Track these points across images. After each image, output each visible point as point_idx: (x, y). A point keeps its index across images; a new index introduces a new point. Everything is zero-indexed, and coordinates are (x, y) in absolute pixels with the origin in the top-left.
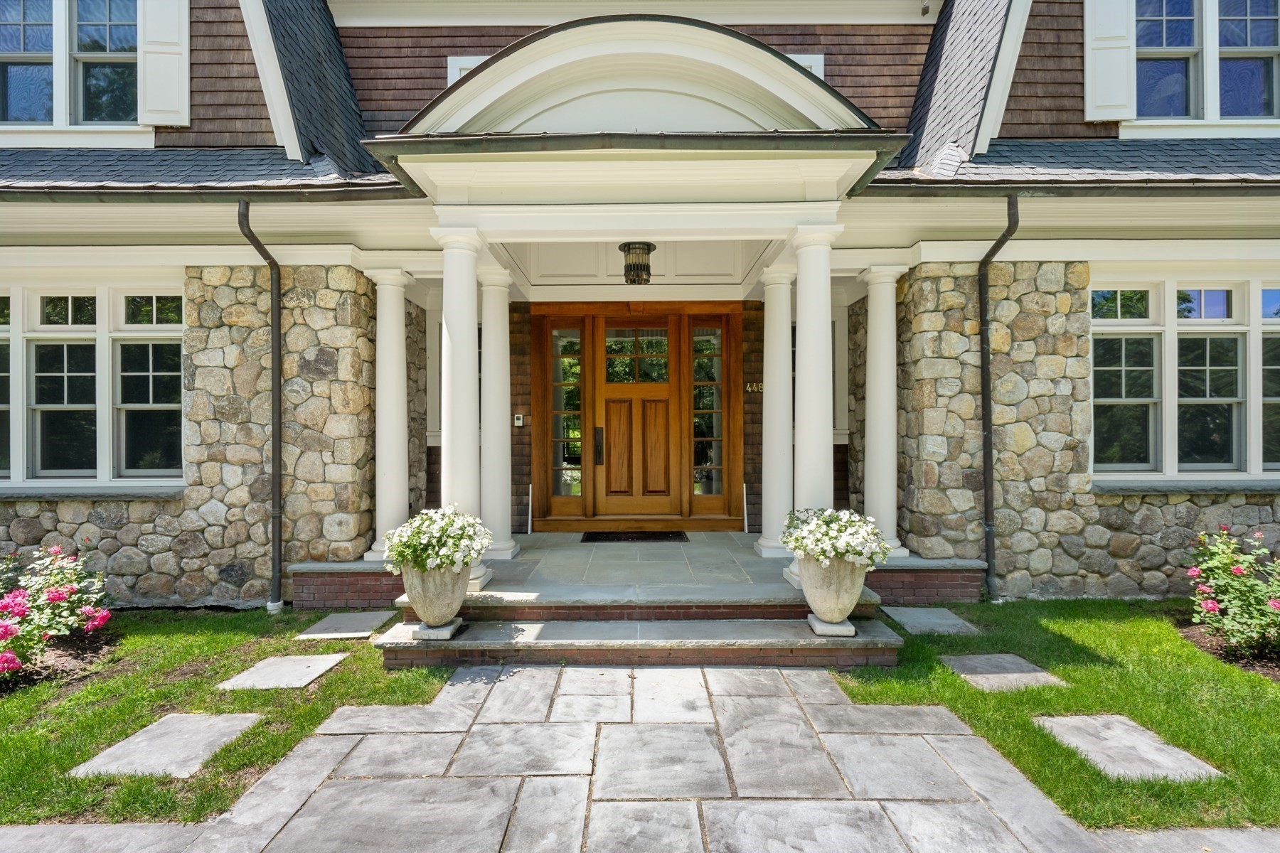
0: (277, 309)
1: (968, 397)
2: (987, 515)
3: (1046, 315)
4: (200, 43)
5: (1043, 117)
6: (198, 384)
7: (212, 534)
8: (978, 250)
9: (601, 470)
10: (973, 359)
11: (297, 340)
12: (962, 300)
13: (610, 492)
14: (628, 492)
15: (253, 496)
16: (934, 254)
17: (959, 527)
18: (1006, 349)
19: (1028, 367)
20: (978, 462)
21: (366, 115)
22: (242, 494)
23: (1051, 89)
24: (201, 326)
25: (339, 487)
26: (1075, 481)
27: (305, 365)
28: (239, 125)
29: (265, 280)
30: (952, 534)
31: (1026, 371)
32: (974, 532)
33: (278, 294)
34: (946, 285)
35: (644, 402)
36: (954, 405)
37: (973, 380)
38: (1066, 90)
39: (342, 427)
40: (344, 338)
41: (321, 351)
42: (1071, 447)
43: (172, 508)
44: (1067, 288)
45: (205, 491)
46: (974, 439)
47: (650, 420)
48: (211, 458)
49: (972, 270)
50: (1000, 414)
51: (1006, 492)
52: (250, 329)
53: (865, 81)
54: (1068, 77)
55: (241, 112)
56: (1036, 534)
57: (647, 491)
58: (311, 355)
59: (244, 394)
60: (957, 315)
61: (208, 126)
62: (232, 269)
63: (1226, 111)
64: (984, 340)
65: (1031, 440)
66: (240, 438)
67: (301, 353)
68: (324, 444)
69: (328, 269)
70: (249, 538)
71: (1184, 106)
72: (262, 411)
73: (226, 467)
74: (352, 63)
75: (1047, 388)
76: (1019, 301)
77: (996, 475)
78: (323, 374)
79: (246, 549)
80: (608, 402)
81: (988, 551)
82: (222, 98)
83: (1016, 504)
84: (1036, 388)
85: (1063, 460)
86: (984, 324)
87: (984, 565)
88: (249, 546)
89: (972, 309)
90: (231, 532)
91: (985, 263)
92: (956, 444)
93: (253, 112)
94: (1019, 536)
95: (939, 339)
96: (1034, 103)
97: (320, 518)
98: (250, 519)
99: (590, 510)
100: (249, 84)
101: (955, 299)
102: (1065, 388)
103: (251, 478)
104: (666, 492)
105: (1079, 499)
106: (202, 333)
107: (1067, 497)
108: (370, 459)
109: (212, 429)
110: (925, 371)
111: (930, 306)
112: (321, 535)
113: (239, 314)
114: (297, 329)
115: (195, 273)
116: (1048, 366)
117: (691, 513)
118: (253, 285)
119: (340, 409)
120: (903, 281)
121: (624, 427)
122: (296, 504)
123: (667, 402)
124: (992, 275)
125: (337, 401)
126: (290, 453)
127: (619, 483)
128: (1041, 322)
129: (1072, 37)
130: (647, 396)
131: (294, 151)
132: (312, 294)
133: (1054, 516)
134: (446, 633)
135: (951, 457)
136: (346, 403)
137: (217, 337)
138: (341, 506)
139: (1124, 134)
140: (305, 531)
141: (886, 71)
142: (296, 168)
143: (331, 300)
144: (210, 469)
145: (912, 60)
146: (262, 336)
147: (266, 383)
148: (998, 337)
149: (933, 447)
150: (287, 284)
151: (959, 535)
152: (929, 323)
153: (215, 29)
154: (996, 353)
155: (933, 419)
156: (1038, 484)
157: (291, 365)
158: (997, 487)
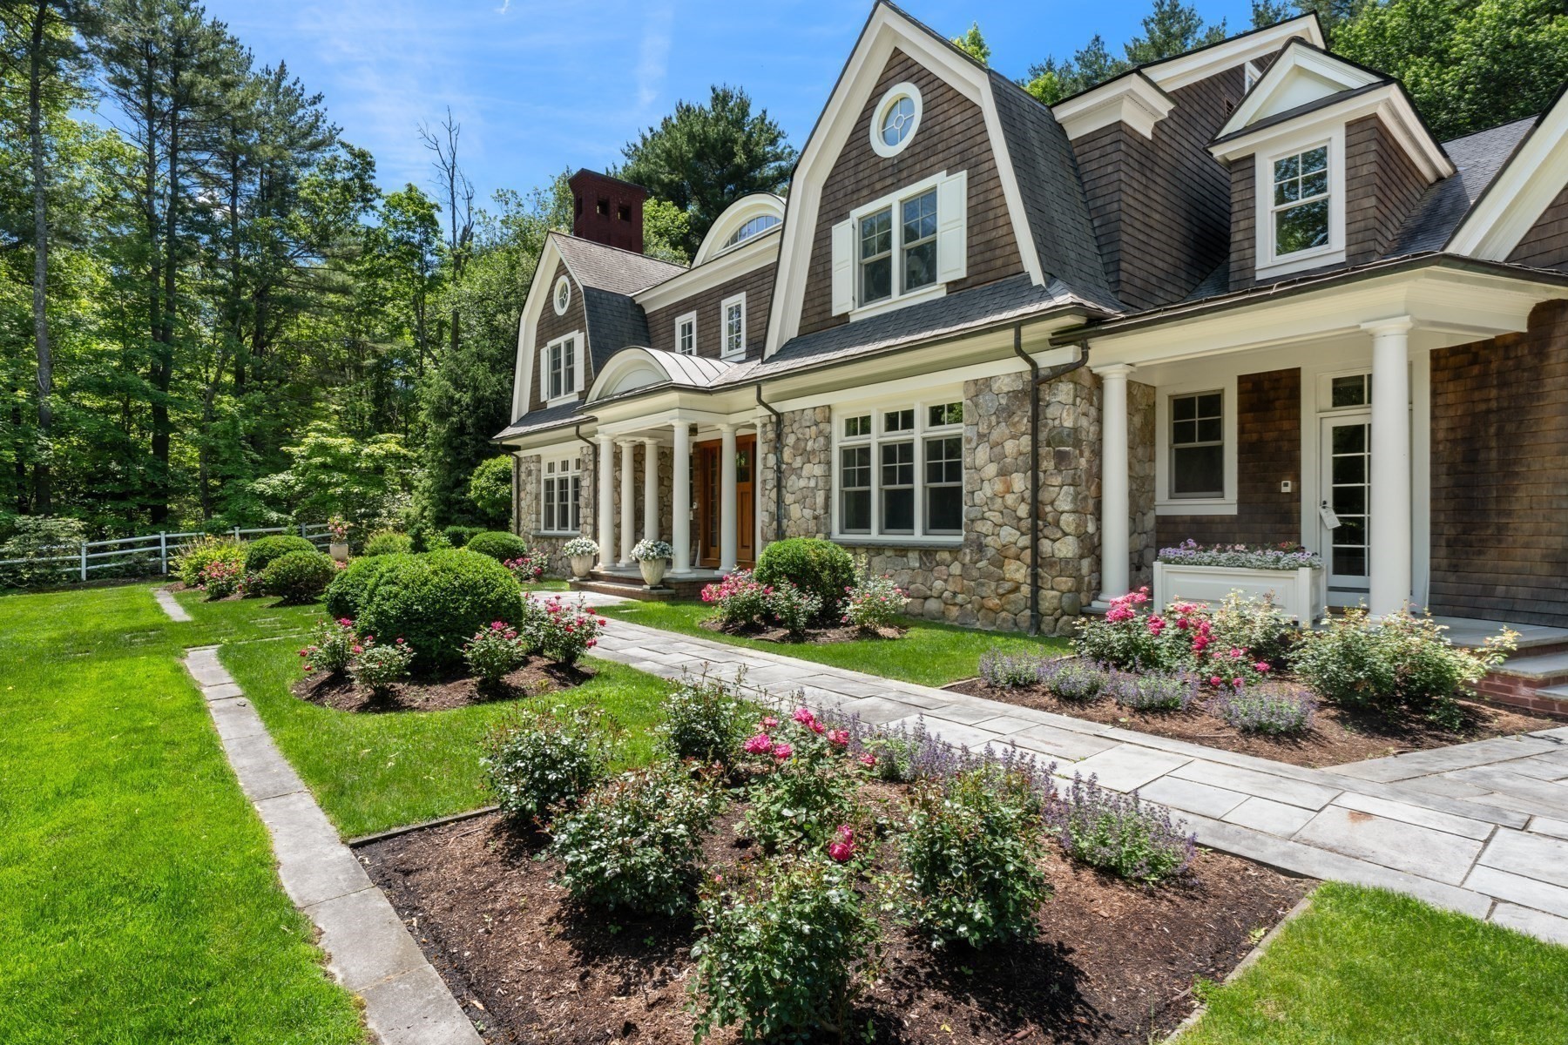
3: (806, 440)
5: (816, 318)
18: (790, 461)
19: (799, 472)
23: (819, 301)
34: (768, 428)
36: (772, 494)
38: (825, 300)
42: (815, 518)
44: (816, 423)
50: (789, 499)
54: (827, 290)
60: (773, 444)
63: (904, 288)
65: (800, 514)
75: (805, 483)
76: (795, 433)
84: (802, 483)
85: (813, 525)
86: (780, 447)
95: (765, 458)
96: (813, 311)
101: (771, 436)
102: (812, 483)
116: (806, 470)
124: (785, 420)
128: (803, 444)
139: (853, 319)
148: (787, 455)
154: (786, 464)
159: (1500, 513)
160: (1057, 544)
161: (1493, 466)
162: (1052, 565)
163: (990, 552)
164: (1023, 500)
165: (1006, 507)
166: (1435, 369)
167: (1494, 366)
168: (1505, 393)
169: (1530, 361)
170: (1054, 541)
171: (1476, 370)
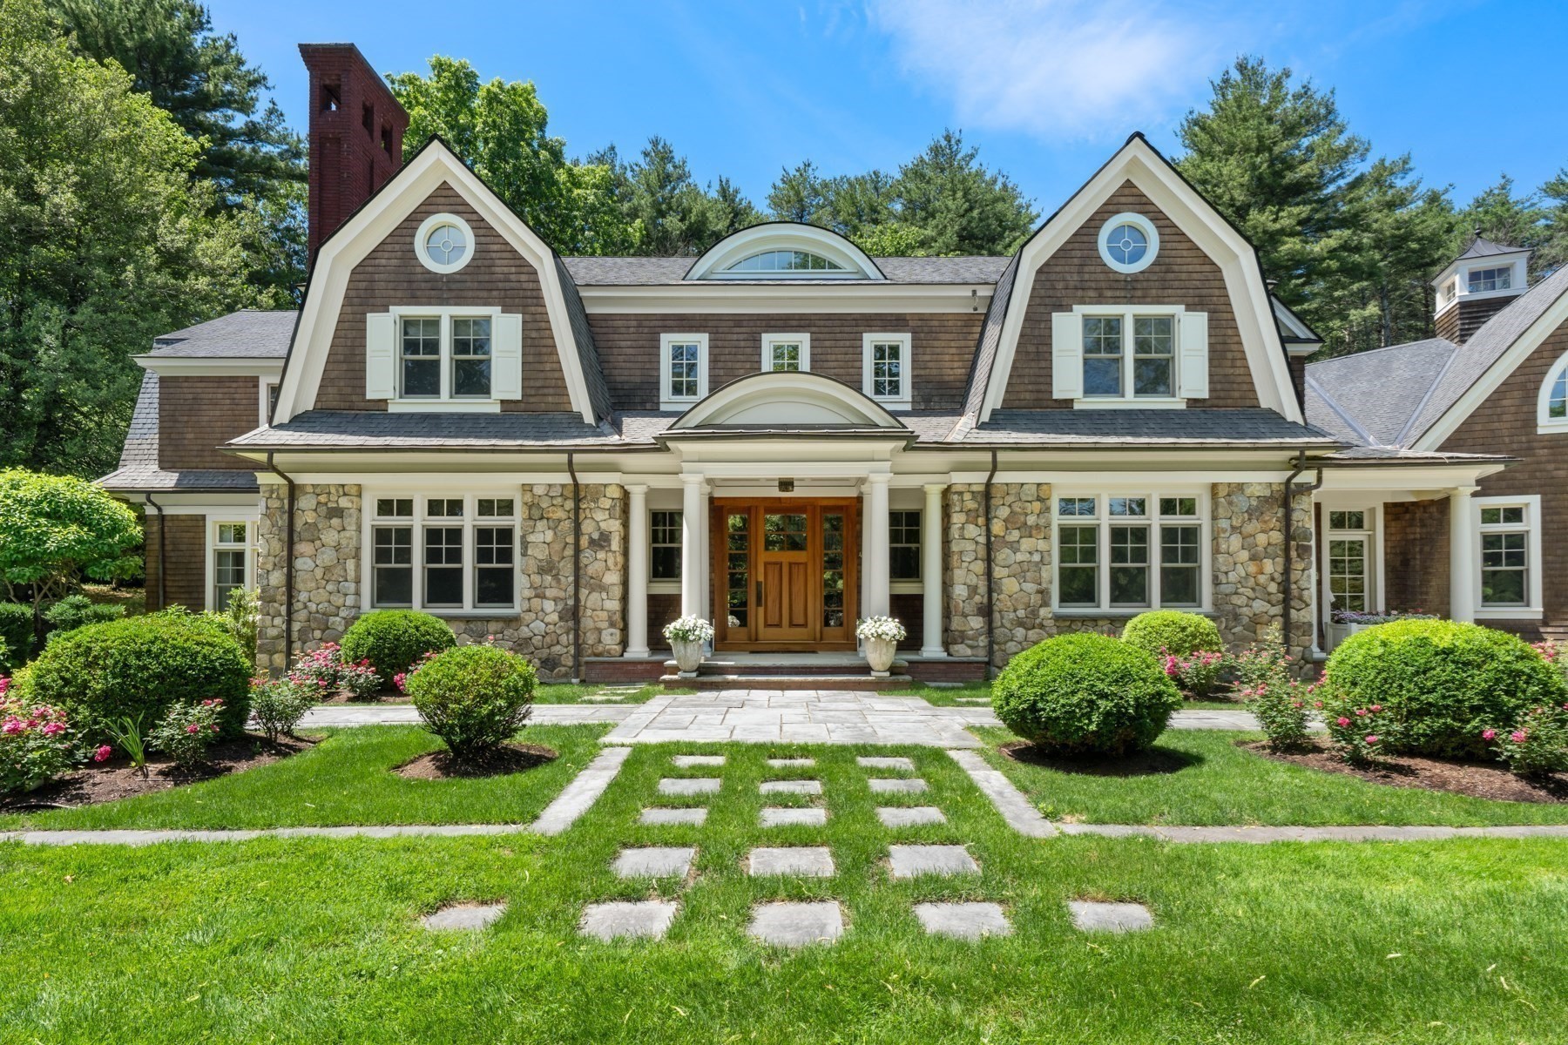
0: (577, 509)
1: (980, 562)
2: (990, 630)
3: (1026, 515)
4: (527, 349)
5: (1028, 396)
6: (529, 552)
7: (537, 641)
8: (982, 477)
9: (761, 610)
10: (982, 540)
11: (587, 527)
12: (976, 506)
13: (767, 625)
14: (779, 625)
15: (561, 618)
16: (959, 478)
17: (974, 638)
18: (1002, 534)
19: (1015, 545)
20: (985, 600)
21: (606, 372)
22: (555, 617)
23: (1033, 379)
24: (530, 518)
25: (611, 613)
26: (1043, 612)
27: (592, 542)
28: (550, 399)
29: (569, 493)
30: (970, 642)
31: (1014, 547)
32: (983, 641)
33: (577, 500)
34: (967, 496)
35: (790, 564)
36: (972, 567)
37: (982, 552)
38: (1042, 380)
39: (613, 578)
40: (615, 526)
41: (602, 534)
42: (1040, 592)
43: (514, 625)
44: (1039, 499)
45: (533, 615)
46: (983, 589)
47: (795, 576)
48: (537, 596)
49: (982, 488)
50: (998, 572)
51: (1002, 618)
52: (560, 521)
53: (938, 350)
54: (1042, 372)
55: (551, 391)
56: (1020, 643)
57: (792, 625)
58: (596, 536)
59: (556, 559)
60: (973, 514)
61: (532, 400)
62: (550, 485)
63: (1139, 391)
64: (988, 530)
65: (1016, 587)
66: (554, 584)
67: (590, 535)
68: (602, 588)
69: (605, 486)
70: (558, 643)
71: (1115, 388)
72: (567, 569)
73: (545, 601)
74: (602, 344)
75: (1026, 557)
76: (1010, 506)
77: (995, 608)
78: (602, 547)
79: (557, 649)
80: (766, 564)
81: (991, 652)
82: (539, 384)
83: (1008, 625)
84: (1019, 557)
85: (1035, 599)
86: (988, 521)
87: (986, 659)
88: (558, 648)
89: (982, 511)
90: (548, 639)
91: (989, 485)
92: (973, 590)
93: (559, 391)
94: (1010, 644)
95: (962, 528)
96: (1022, 388)
97: (599, 631)
98: (559, 632)
99: (753, 638)
100: (557, 375)
101: (971, 505)
102: (1037, 558)
103: (560, 607)
104: (805, 625)
105: (1045, 623)
106: (532, 523)
107: (1038, 621)
108: (625, 599)
109: (537, 579)
110: (955, 547)
111: (958, 509)
112: (600, 641)
113: (553, 512)
114: (588, 521)
115: (527, 488)
116: (1026, 544)
117: (821, 639)
118: (562, 495)
119: (612, 567)
120: (946, 493)
121: (776, 581)
122: (587, 623)
123: (806, 564)
124: (994, 491)
125: (610, 563)
126: (584, 592)
127: (773, 619)
128: (1022, 519)
129: (1045, 348)
130: (792, 560)
131: (589, 418)
132: (596, 500)
133: (1030, 632)
134: (694, 675)
135: (970, 597)
136: (616, 564)
137: (541, 525)
138: (612, 625)
139: (1077, 406)
140: (591, 639)
141: (953, 344)
142: (595, 431)
143: (607, 503)
144: (536, 602)
145: (970, 337)
146: (567, 525)
147: (569, 552)
148: (997, 527)
149: (960, 591)
150: (582, 494)
151: (975, 644)
152: (957, 518)
153: (536, 342)
154: (996, 537)
155: (959, 574)
156: (1021, 613)
157: (584, 541)
158: (997, 616)
159: (1421, 593)
160: (1302, 612)
161: (1418, 568)
162: (1298, 628)
163: (1245, 620)
164: (1273, 579)
165: (1257, 585)
166: (1386, 513)
167: (1418, 516)
168: (1424, 530)
169: (1436, 515)
170: (1298, 610)
171: (1408, 516)
